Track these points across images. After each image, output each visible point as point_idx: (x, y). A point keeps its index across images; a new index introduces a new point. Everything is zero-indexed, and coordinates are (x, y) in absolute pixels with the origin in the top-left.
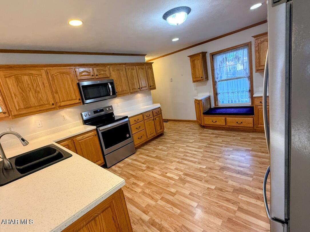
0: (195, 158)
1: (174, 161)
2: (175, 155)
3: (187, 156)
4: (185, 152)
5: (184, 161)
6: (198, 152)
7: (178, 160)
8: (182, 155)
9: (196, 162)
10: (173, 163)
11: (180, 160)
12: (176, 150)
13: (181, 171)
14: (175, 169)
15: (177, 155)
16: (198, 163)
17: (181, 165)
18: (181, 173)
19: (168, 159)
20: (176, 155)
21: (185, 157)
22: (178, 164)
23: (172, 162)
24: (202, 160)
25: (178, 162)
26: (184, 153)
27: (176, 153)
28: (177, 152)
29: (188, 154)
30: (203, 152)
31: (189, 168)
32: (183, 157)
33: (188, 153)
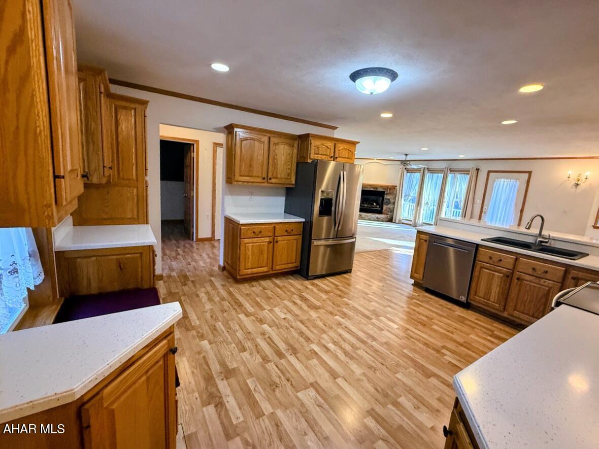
0: (340, 335)
1: (382, 344)
2: (377, 360)
3: (352, 346)
4: (352, 358)
5: (362, 337)
6: (324, 346)
7: (374, 343)
8: (360, 352)
9: (342, 328)
10: (384, 340)
11: (369, 341)
12: (370, 374)
13: (373, 324)
14: (383, 330)
15: (373, 357)
16: (341, 325)
17: (371, 332)
18: (374, 321)
19: (396, 353)
20: (375, 359)
21: (358, 344)
22: (375, 336)
23: (386, 343)
24: (331, 328)
25: (374, 339)
26: (354, 355)
27: (373, 364)
28: (370, 367)
29: (348, 348)
30: (315, 341)
31: (360, 323)
32: (362, 345)
33: (346, 353)
